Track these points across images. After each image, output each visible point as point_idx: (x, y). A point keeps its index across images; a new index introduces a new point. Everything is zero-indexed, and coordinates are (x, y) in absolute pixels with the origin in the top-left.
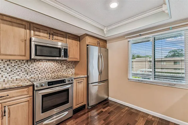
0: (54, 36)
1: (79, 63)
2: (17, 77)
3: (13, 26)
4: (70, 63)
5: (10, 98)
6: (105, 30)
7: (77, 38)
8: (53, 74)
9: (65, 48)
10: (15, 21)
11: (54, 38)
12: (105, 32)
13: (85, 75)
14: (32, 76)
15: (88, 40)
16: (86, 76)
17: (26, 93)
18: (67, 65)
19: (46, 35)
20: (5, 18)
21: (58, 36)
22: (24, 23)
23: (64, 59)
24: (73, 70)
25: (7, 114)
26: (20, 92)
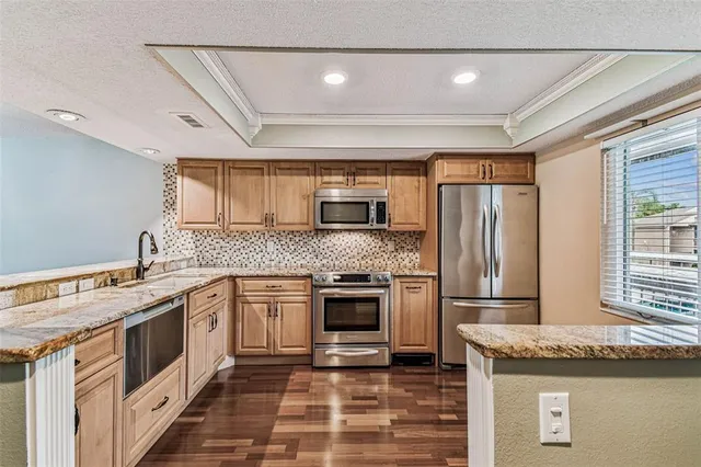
0: (357, 178)
1: (427, 235)
2: (303, 262)
3: (291, 175)
4: (407, 235)
5: (283, 291)
6: (507, 124)
7: (419, 167)
8: (363, 262)
9: (379, 200)
10: (294, 165)
11: (357, 181)
12: (509, 132)
13: (433, 271)
14: (325, 261)
15: (443, 171)
16: (435, 274)
17: (302, 288)
18: (398, 241)
19: (340, 178)
20: (283, 165)
21: (366, 175)
22: (306, 165)
23: (376, 226)
24: (416, 257)
25: (279, 314)
26: (294, 284)
